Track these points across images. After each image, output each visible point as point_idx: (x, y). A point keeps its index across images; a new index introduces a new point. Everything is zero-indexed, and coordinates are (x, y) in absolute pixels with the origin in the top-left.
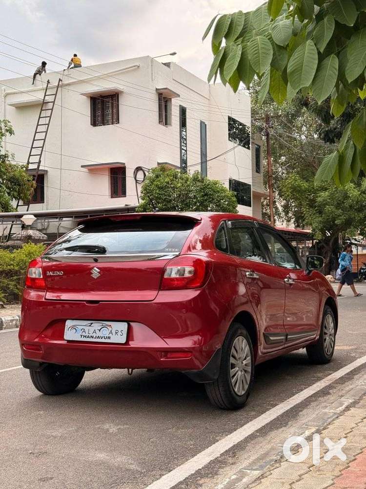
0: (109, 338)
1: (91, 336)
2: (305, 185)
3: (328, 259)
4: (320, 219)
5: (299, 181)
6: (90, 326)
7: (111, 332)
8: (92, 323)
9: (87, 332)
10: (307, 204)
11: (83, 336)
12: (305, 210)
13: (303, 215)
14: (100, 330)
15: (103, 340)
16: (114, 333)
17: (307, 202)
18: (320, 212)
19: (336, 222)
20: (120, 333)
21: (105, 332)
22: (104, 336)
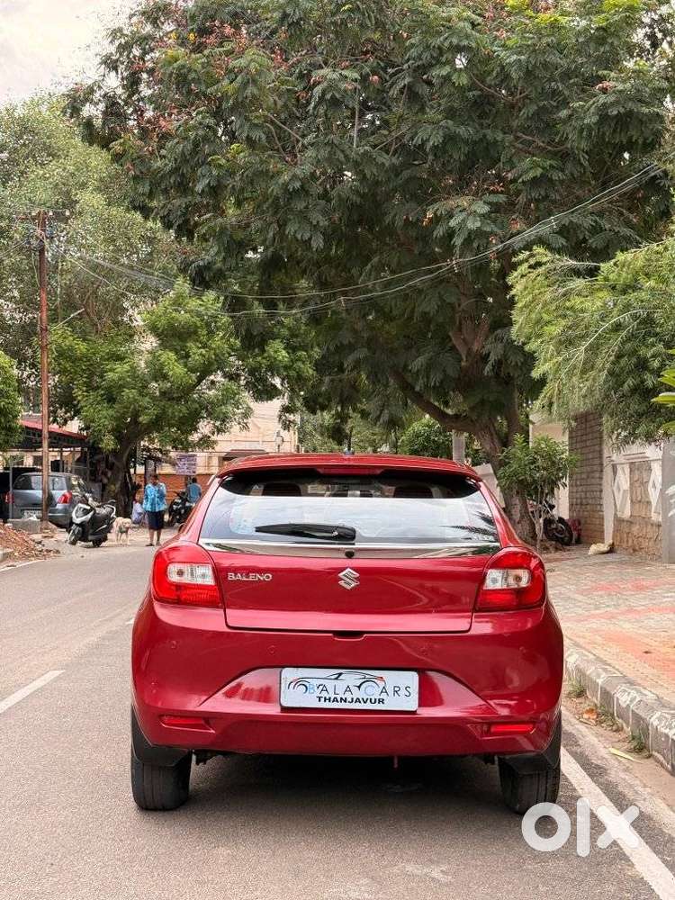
0: (382, 701)
1: (341, 699)
2: (82, 347)
3: (118, 486)
4: (111, 412)
5: (71, 338)
6: (336, 679)
7: (384, 690)
8: (340, 674)
9: (331, 690)
10: (85, 382)
11: (323, 700)
12: (80, 393)
13: (75, 402)
14: (359, 687)
15: (368, 706)
16: (391, 691)
17: (85, 380)
18: (111, 399)
19: (141, 419)
20: (403, 692)
21: (372, 691)
22: (369, 697)
